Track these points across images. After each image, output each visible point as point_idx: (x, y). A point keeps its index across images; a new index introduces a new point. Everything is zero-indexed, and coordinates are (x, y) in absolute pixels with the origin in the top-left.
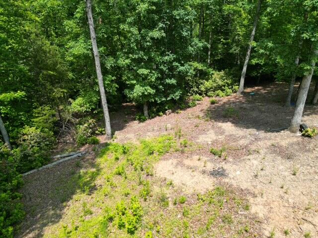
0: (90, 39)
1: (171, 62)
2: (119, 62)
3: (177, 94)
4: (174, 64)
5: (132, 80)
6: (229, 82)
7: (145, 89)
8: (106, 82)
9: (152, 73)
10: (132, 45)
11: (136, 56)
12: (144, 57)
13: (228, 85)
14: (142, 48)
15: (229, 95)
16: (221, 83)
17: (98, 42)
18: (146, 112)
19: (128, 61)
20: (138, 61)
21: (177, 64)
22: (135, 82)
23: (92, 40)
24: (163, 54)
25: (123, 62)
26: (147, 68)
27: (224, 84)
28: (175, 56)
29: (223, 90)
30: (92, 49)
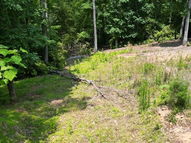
0: (92, 2)
1: (131, 16)
2: (104, 14)
3: (135, 34)
4: (133, 17)
5: (110, 24)
6: (173, 31)
7: (116, 29)
8: (97, 23)
9: (121, 21)
10: (111, 6)
11: (113, 12)
12: (117, 12)
13: (173, 34)
14: (116, 8)
15: (172, 40)
16: (167, 32)
17: (95, 4)
19: (108, 14)
20: (114, 15)
21: (135, 17)
22: (111, 26)
23: (93, 2)
24: (128, 11)
25: (106, 14)
26: (118, 18)
27: (169, 33)
28: (134, 13)
29: (168, 37)
30: (92, 7)
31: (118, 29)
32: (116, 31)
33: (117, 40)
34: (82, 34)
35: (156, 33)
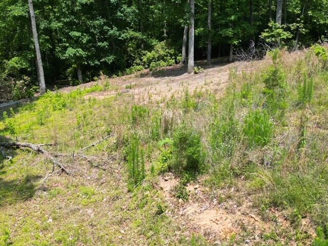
1: (101, 26)
2: (52, 25)
4: (104, 28)
5: (65, 42)
6: (172, 51)
7: (77, 51)
8: (41, 41)
9: (83, 35)
10: (64, 10)
11: (68, 20)
12: (75, 20)
13: (171, 55)
14: (73, 13)
15: (171, 65)
16: (162, 53)
17: (34, 6)
18: (80, 77)
19: (60, 24)
20: (70, 25)
21: (107, 28)
22: (67, 45)
23: (29, 4)
24: (93, 18)
25: (55, 25)
26: (78, 31)
27: (166, 54)
28: (105, 20)
29: (164, 60)
30: (29, 12)
31: (80, 50)
32: (78, 54)
33: (81, 69)
34: (14, 62)
35: (144, 55)
